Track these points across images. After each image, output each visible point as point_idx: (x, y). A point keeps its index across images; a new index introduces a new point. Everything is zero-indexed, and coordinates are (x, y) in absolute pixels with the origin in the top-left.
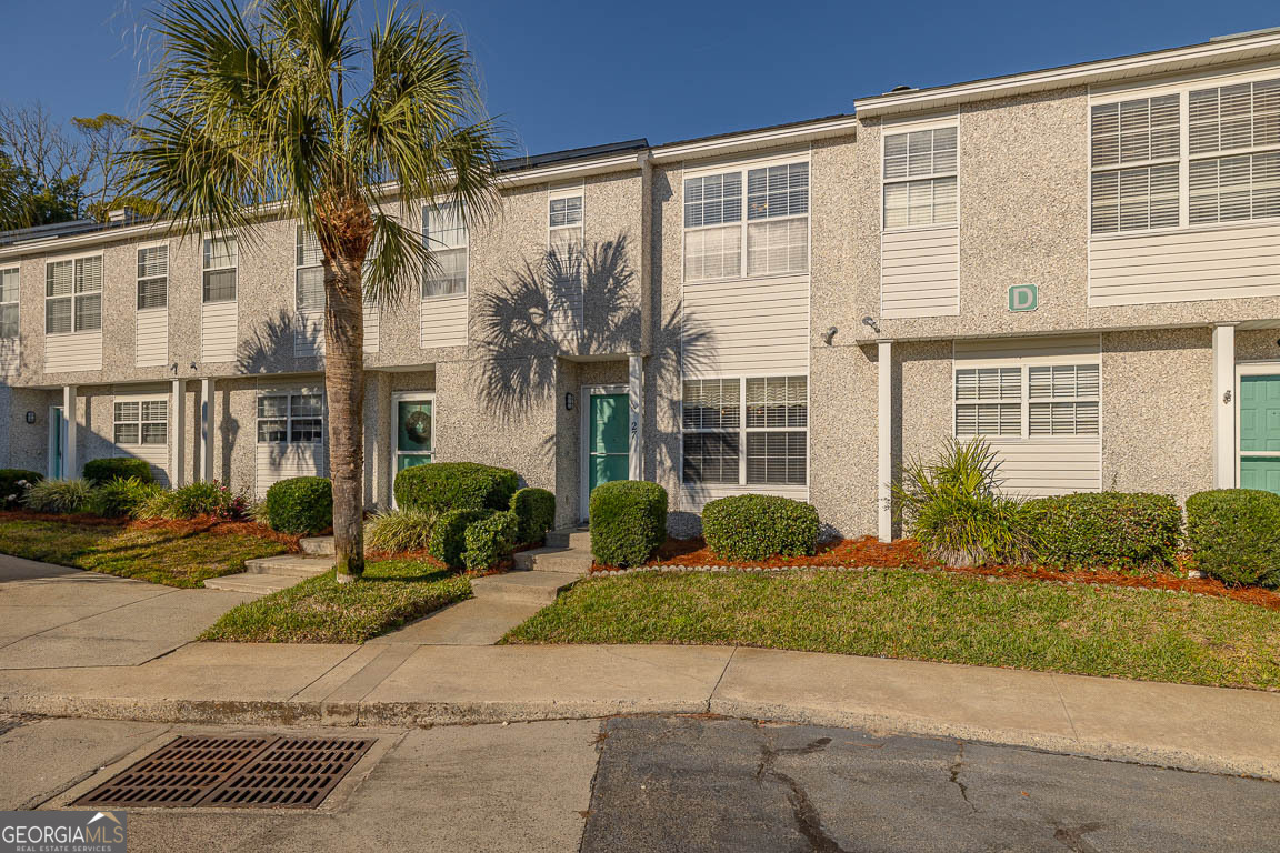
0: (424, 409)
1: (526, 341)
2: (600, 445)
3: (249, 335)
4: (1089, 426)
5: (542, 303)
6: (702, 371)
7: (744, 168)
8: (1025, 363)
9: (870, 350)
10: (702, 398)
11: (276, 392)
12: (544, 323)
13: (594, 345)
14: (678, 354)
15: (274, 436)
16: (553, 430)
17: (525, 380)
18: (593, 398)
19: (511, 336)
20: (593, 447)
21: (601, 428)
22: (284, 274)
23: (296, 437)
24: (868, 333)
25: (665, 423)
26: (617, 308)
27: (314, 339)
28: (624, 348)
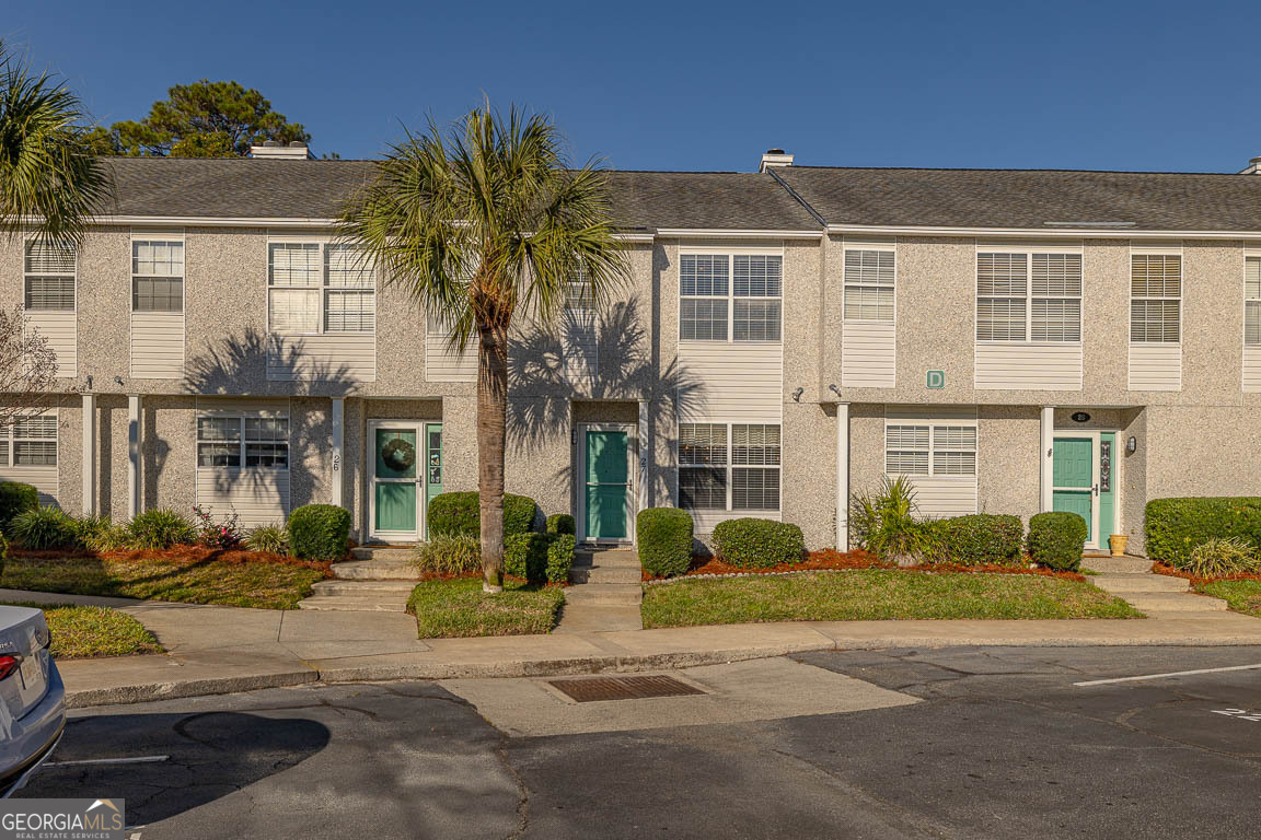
0: (404, 437)
1: (540, 383)
2: (593, 475)
3: (202, 351)
4: (970, 469)
5: (557, 349)
6: (694, 417)
7: (731, 252)
8: (932, 423)
9: (830, 409)
10: (692, 438)
11: (222, 413)
12: (559, 367)
13: (607, 391)
14: (674, 401)
15: (219, 461)
16: (568, 463)
17: (538, 416)
18: (588, 433)
19: (525, 377)
20: (588, 479)
21: (593, 460)
22: (251, 293)
23: (252, 462)
24: (831, 397)
25: (662, 459)
26: (628, 360)
27: (292, 364)
28: (635, 395)
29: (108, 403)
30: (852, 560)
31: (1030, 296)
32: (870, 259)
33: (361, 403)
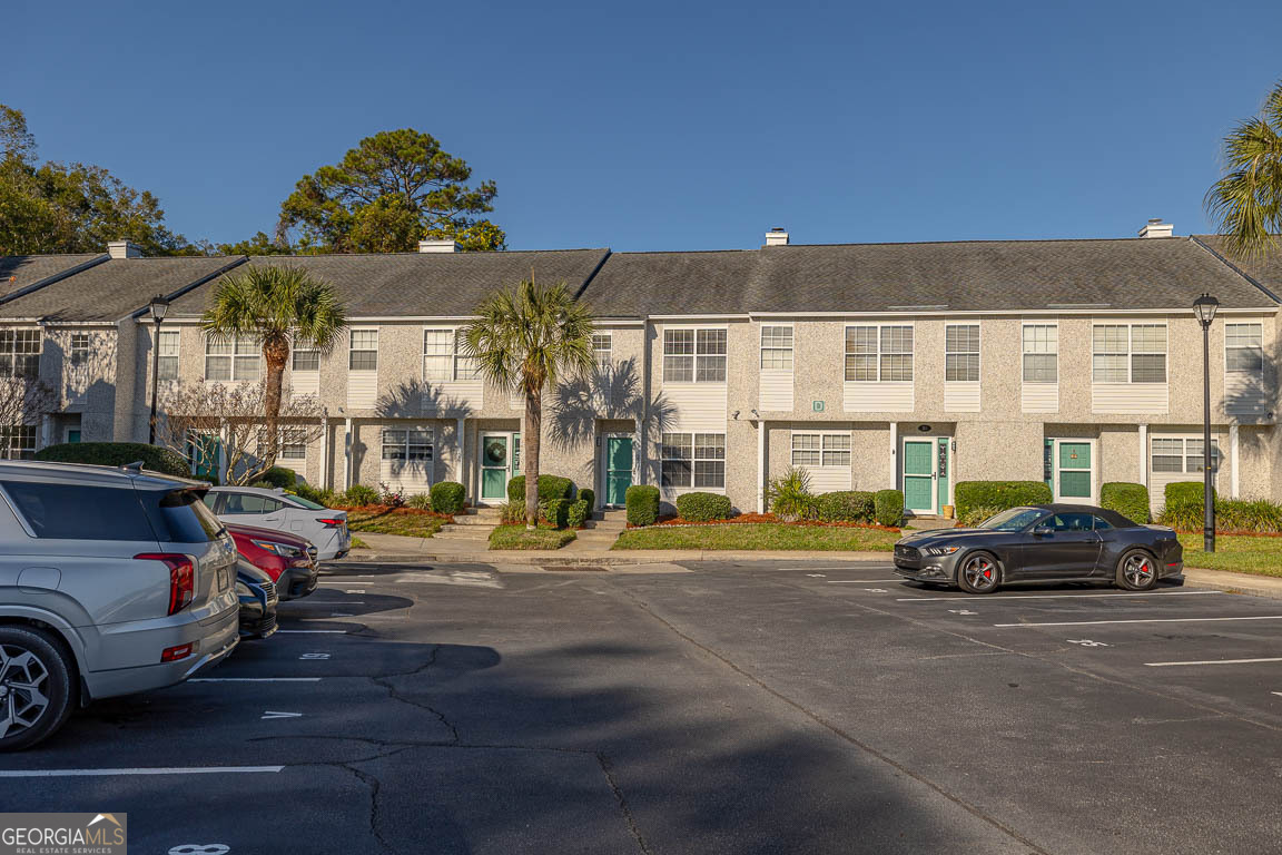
0: (500, 441)
1: (577, 409)
2: (612, 465)
3: (387, 392)
4: (845, 462)
5: (586, 389)
6: (672, 430)
7: (695, 327)
8: (822, 433)
9: (755, 424)
10: (671, 442)
11: (396, 428)
12: (588, 400)
13: (616, 414)
14: (660, 419)
15: (394, 456)
16: (593, 457)
17: (576, 430)
18: (609, 439)
19: (568, 406)
20: (609, 467)
21: (612, 455)
22: (414, 358)
23: (412, 456)
24: (754, 417)
25: (652, 455)
26: (629, 396)
27: (436, 399)
28: (633, 416)
29: (335, 422)
30: (766, 519)
31: (879, 353)
32: (776, 331)
33: (475, 423)
